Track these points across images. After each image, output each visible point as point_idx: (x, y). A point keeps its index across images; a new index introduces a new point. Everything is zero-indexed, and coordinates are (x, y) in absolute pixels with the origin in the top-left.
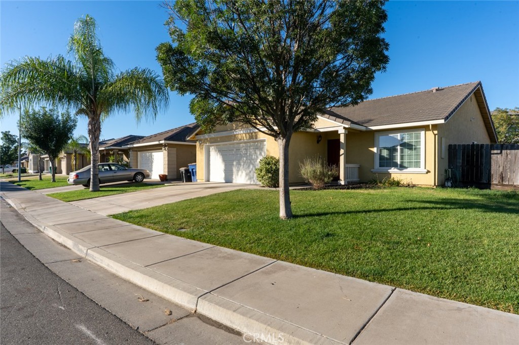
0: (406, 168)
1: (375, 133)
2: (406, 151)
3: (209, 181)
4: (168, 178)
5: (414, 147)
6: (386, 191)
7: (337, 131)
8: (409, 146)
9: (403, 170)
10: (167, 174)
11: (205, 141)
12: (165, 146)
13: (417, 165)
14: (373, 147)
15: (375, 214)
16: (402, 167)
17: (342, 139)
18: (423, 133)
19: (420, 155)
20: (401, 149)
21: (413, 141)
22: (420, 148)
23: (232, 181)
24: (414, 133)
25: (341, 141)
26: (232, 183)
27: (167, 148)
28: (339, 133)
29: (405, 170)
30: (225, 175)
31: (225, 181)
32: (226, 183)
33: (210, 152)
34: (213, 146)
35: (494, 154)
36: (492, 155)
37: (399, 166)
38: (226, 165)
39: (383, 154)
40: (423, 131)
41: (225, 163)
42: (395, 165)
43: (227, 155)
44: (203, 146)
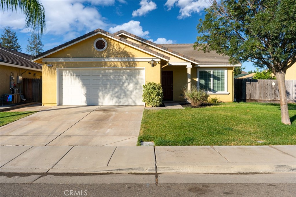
0: (217, 91)
1: (197, 69)
2: (216, 81)
5: (221, 79)
8: (218, 79)
9: (215, 92)
11: (58, 64)
13: (223, 90)
14: (196, 78)
16: (214, 91)
17: (189, 72)
18: (226, 71)
19: (224, 84)
20: (213, 80)
21: (220, 75)
22: (224, 80)
23: (98, 104)
24: (220, 71)
26: (97, 105)
28: (187, 67)
29: (217, 93)
30: (87, 98)
31: (87, 104)
32: (88, 105)
33: (62, 75)
34: (68, 70)
35: (247, 84)
36: (247, 85)
37: (212, 90)
38: (87, 89)
39: (201, 83)
40: (226, 69)
41: (86, 87)
42: (210, 90)
43: (89, 79)
44: (55, 69)
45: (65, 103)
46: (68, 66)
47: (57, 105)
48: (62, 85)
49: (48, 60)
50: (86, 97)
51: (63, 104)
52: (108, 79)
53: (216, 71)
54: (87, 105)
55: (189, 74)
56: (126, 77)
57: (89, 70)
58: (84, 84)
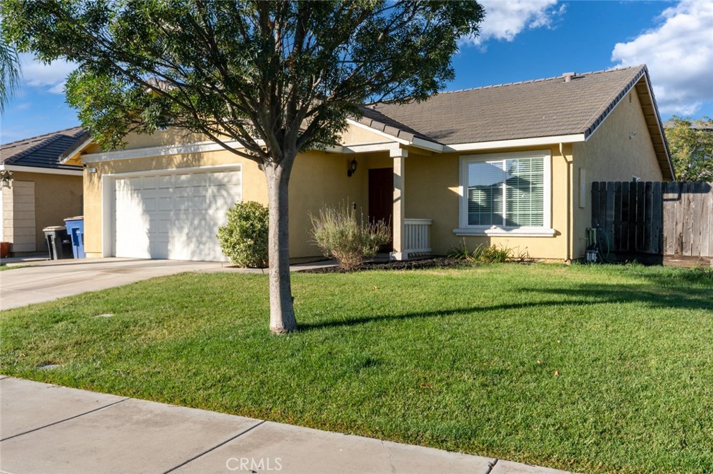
0: (517, 226)
1: (460, 156)
2: (518, 194)
3: (113, 256)
4: (15, 249)
5: (531, 186)
6: (481, 272)
7: (388, 152)
8: (524, 186)
9: (511, 229)
10: (11, 241)
11: (104, 167)
12: (7, 176)
14: (457, 185)
15: (460, 318)
16: (510, 224)
17: (398, 169)
18: (547, 159)
19: (542, 201)
20: (508, 189)
21: (530, 174)
22: (542, 188)
23: (167, 255)
24: (531, 159)
25: (395, 171)
26: (167, 259)
27: (10, 182)
28: (391, 155)
29: (515, 231)
30: (150, 242)
31: (151, 255)
32: (152, 259)
33: (115, 191)
34: (123, 179)
35: (667, 200)
36: (665, 203)
37: (504, 223)
38: (151, 221)
39: (475, 200)
40: (548, 154)
41: (151, 216)
42: (498, 221)
43: (154, 198)
44: (99, 177)
47: (102, 255)
48: (115, 211)
49: (90, 158)
50: (150, 238)
51: (117, 255)
52: (183, 197)
53: (531, 158)
54: (150, 257)
55: (396, 175)
56: (213, 192)
57: (154, 176)
58: (147, 211)
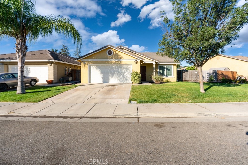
1: (158, 65)
2: (168, 71)
3: (90, 82)
4: (54, 82)
7: (153, 63)
8: (169, 70)
10: (53, 80)
11: (89, 62)
12: (54, 63)
13: (171, 75)
14: (158, 69)
16: (167, 76)
17: (154, 66)
18: (173, 66)
19: (172, 72)
20: (166, 70)
21: (170, 68)
22: (172, 70)
23: (109, 82)
24: (170, 66)
25: (154, 67)
27: (53, 65)
28: (153, 64)
30: (103, 79)
33: (91, 68)
34: (94, 65)
36: (183, 73)
38: (103, 75)
39: (160, 72)
42: (165, 75)
43: (104, 70)
44: (87, 65)
45: (93, 81)
46: (94, 63)
47: (88, 83)
49: (84, 60)
53: (168, 66)
54: (103, 83)
58: (101, 73)
